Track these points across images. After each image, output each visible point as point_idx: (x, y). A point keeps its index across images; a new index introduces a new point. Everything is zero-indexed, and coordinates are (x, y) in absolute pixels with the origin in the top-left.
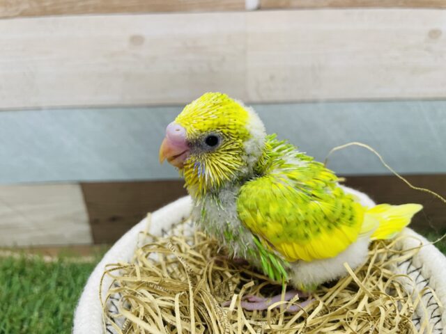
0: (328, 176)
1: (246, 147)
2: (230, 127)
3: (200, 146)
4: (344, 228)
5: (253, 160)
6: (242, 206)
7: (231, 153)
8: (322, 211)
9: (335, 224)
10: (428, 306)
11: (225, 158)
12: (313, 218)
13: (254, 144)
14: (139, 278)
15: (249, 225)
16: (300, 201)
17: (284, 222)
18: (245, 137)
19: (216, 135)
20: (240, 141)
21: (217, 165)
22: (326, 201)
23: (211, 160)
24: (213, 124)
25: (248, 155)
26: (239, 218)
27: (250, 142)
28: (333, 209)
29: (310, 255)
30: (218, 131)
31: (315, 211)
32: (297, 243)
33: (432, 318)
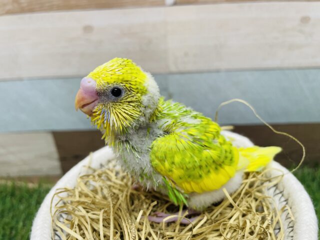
0: (215, 129)
1: (144, 100)
2: (131, 83)
3: (107, 96)
4: (227, 168)
5: (149, 111)
6: (154, 157)
7: (131, 104)
8: (211, 157)
9: (220, 165)
10: (286, 219)
11: (126, 108)
12: (205, 163)
13: (150, 98)
14: (77, 199)
15: (159, 171)
16: (197, 151)
17: (185, 168)
18: (144, 92)
19: (120, 87)
20: (139, 95)
21: (120, 113)
22: (215, 150)
23: (115, 108)
24: (118, 79)
25: (145, 107)
26: (152, 166)
27: (147, 96)
28: (219, 155)
29: (202, 189)
30: (122, 85)
31: (206, 158)
32: (194, 182)
33: (288, 228)
